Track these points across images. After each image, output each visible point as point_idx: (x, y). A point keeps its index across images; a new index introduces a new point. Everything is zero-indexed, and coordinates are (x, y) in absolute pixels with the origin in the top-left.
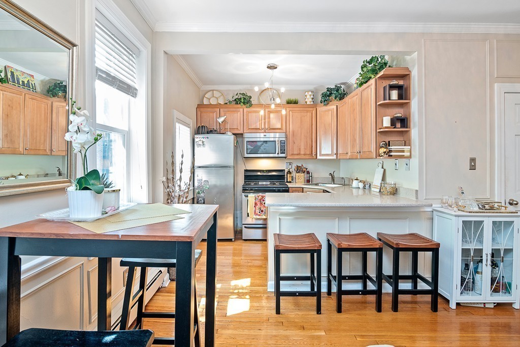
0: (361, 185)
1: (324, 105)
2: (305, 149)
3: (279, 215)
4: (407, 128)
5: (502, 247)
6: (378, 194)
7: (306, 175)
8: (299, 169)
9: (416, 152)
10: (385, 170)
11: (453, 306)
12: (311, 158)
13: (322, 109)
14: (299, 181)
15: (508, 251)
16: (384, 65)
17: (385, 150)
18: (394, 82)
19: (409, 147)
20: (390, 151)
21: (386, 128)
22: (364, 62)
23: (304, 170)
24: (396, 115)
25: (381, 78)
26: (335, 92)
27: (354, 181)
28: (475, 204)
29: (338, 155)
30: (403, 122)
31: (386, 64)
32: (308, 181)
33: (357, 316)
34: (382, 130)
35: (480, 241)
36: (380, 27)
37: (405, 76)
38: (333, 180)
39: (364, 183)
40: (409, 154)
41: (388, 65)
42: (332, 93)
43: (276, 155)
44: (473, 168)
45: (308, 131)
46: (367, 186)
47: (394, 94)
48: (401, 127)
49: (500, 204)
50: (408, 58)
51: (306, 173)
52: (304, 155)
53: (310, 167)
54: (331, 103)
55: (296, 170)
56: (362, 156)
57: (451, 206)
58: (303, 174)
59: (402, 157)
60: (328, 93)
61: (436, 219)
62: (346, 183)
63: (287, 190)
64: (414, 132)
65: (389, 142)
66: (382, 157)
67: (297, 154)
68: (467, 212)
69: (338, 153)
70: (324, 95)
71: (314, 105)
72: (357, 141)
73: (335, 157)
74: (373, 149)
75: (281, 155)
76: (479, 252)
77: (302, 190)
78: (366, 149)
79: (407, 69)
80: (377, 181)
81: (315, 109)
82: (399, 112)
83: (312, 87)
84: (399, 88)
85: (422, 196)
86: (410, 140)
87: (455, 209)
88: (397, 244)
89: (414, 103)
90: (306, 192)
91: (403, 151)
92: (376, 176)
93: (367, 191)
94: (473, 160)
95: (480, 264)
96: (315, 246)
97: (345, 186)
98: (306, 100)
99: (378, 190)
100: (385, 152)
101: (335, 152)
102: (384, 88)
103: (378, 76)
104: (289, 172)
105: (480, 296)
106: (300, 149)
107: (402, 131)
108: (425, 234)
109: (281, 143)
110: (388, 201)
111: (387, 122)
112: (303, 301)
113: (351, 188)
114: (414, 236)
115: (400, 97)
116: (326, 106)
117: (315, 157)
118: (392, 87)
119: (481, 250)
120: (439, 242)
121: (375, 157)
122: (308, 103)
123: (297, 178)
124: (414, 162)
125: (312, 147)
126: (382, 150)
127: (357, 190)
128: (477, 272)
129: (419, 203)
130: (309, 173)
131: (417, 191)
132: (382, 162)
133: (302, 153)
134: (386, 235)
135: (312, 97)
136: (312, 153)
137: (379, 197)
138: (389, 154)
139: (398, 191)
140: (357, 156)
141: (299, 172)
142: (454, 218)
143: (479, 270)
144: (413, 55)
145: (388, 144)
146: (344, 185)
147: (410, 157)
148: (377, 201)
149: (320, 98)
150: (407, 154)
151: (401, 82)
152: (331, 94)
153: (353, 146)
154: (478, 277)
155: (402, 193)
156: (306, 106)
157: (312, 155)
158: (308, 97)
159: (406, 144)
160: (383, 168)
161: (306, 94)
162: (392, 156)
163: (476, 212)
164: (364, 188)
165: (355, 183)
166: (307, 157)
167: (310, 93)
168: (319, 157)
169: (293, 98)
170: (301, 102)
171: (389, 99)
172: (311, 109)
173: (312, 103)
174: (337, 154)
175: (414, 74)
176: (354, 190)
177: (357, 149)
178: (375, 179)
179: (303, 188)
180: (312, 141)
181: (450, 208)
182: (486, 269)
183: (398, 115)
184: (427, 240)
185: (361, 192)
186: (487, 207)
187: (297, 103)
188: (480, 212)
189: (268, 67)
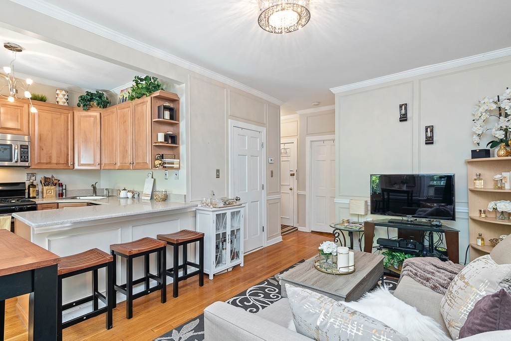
0: (130, 195)
1: (84, 109)
2: (58, 157)
3: (48, 236)
4: (176, 144)
5: (235, 229)
6: (149, 201)
7: (58, 188)
8: (47, 182)
9: (184, 165)
10: (155, 180)
11: (211, 277)
12: (66, 168)
13: (80, 113)
14: (49, 195)
15: (238, 230)
16: (157, 87)
17: (160, 162)
18: (167, 104)
19: (179, 160)
20: (164, 163)
21: (161, 142)
22: (135, 77)
23: (55, 182)
24: (168, 133)
25: (157, 97)
26: (98, 98)
27: (122, 191)
28: (221, 201)
29: (103, 166)
30: (172, 139)
31: (159, 86)
32: (61, 195)
33: (148, 314)
34: (157, 144)
35: (225, 228)
36: (159, 54)
37: (175, 101)
38: (95, 191)
39: (133, 192)
40: (178, 166)
41: (160, 88)
42: (92, 98)
43: (12, 163)
44: (218, 176)
45: (63, 136)
46: (136, 196)
47: (167, 114)
48: (172, 143)
49: (233, 201)
50: (177, 86)
51: (57, 185)
52: (57, 164)
53: (63, 178)
54: (92, 109)
55: (43, 182)
56: (136, 166)
57: (208, 205)
58: (53, 187)
59: (172, 168)
60: (89, 97)
61: (198, 216)
62: (111, 195)
63: (34, 208)
64: (182, 149)
65: (163, 155)
66: (157, 168)
67: (47, 163)
68: (218, 208)
69: (103, 162)
70: (82, 99)
71: (69, 107)
72: (129, 152)
73: (98, 167)
74: (149, 161)
75: (19, 164)
76: (224, 234)
77: (56, 206)
78: (140, 161)
79: (176, 95)
80: (148, 189)
81: (71, 112)
82: (170, 131)
83: (65, 86)
84: (171, 110)
85: (189, 199)
86: (179, 155)
87: (211, 206)
88: (177, 240)
89: (182, 125)
90: (63, 207)
91: (173, 164)
92: (146, 185)
93: (136, 200)
94: (218, 171)
95: (225, 243)
96: (106, 260)
97: (110, 198)
98: (58, 100)
99: (149, 198)
100: (160, 164)
101: (98, 161)
102: (159, 107)
103: (153, 95)
104: (32, 185)
105: (225, 265)
106: (50, 157)
107: (173, 147)
108: (191, 229)
109: (21, 148)
110: (160, 207)
111: (161, 137)
112: (86, 325)
113: (118, 199)
114: (184, 232)
115: (172, 117)
116: (87, 111)
117: (72, 167)
118: (166, 108)
119: (226, 232)
120: (203, 232)
121: (150, 168)
122: (61, 103)
123: (45, 192)
124: (183, 172)
125: (68, 155)
126: (157, 162)
127: (126, 199)
128: (223, 249)
129: (187, 206)
130: (62, 186)
131: (185, 195)
132: (151, 173)
133: (54, 161)
134: (165, 235)
135: (66, 97)
136: (68, 163)
137: (150, 204)
138: (163, 165)
139: (169, 197)
140: (130, 166)
141: (48, 185)
142: (211, 213)
143: (224, 247)
144: (181, 85)
145: (162, 157)
146: (109, 196)
147: (179, 168)
148: (148, 208)
149: (76, 101)
150: (176, 166)
151: (171, 105)
152: (91, 100)
153: (124, 157)
154: (224, 251)
155: (172, 199)
156: (56, 106)
157: (68, 166)
158: (61, 96)
159: (176, 158)
160: (152, 178)
161: (58, 92)
162: (166, 167)
163: (222, 208)
164: (133, 197)
165: (123, 194)
166: (61, 167)
167: (64, 92)
168: (76, 167)
169: (40, 93)
170: (50, 100)
171: (163, 118)
172: (67, 112)
173: (66, 104)
174: (100, 164)
175: (183, 100)
176: (122, 201)
177: (129, 159)
178: (145, 188)
179: (58, 203)
180: (68, 149)
181: (207, 206)
182: (228, 246)
183: (170, 133)
184: (195, 233)
185: (130, 201)
186: (227, 203)
187: (45, 101)
188: (225, 207)
189: (6, 46)
